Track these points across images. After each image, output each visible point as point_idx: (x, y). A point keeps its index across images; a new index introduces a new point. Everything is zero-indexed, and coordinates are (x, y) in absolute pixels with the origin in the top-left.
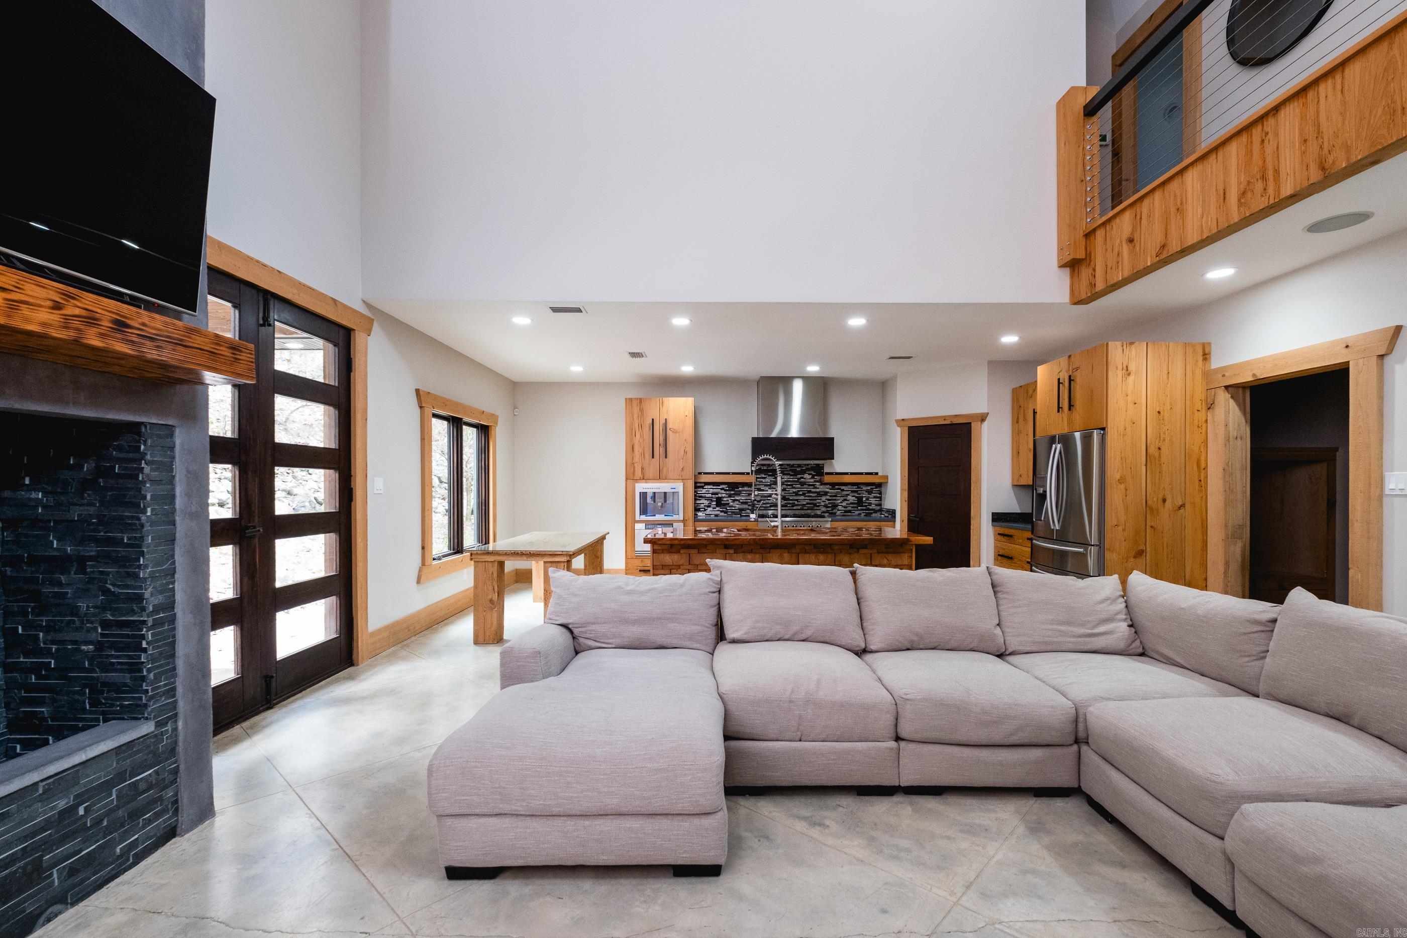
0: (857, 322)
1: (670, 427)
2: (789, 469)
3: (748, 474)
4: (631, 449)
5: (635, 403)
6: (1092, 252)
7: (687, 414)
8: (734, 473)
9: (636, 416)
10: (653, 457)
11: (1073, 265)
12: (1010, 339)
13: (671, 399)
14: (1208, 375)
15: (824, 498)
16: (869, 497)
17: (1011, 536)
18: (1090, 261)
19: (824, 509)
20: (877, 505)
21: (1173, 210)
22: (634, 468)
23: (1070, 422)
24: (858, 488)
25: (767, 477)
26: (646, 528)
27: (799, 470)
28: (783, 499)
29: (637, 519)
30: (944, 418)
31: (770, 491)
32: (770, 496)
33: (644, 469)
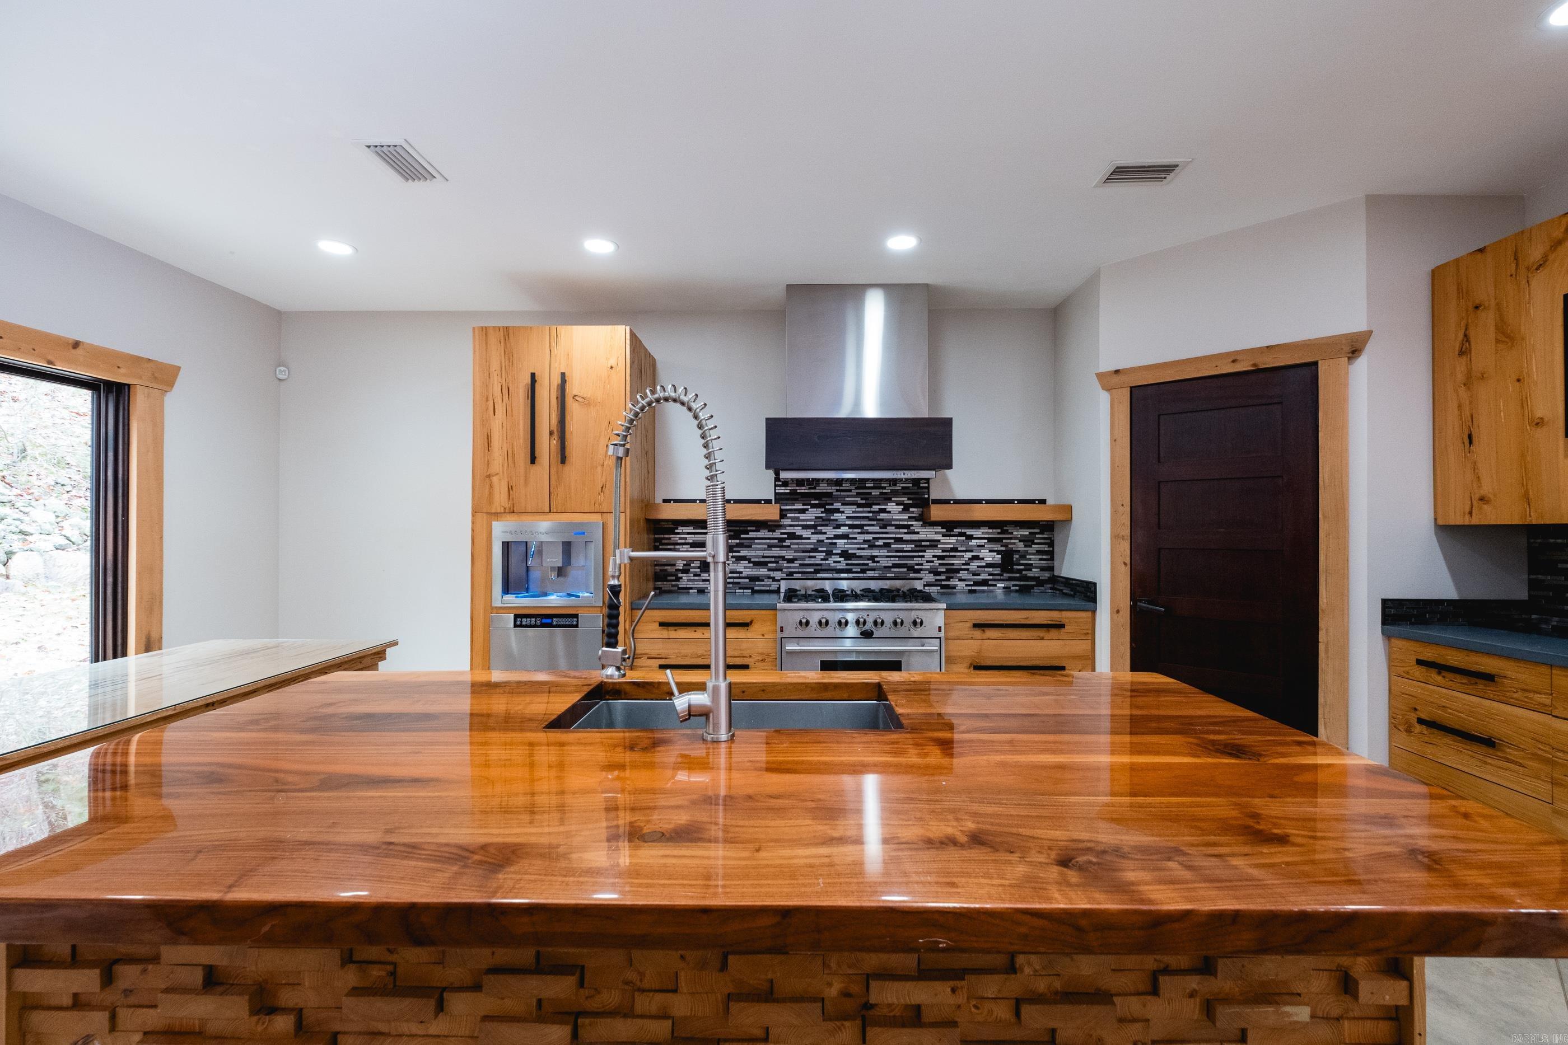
1: (575, 392)
2: (854, 490)
3: (768, 502)
4: (484, 442)
5: (493, 340)
7: (612, 362)
9: (495, 366)
10: (533, 460)
13: (575, 327)
15: (929, 554)
16: (1027, 553)
17: (1489, 678)
19: (931, 578)
20: (1043, 569)
22: (491, 486)
24: (1004, 532)
25: (807, 510)
26: (516, 626)
27: (875, 492)
28: (841, 555)
29: (497, 603)
30: (1234, 357)
31: (815, 538)
32: (815, 550)
33: (514, 488)
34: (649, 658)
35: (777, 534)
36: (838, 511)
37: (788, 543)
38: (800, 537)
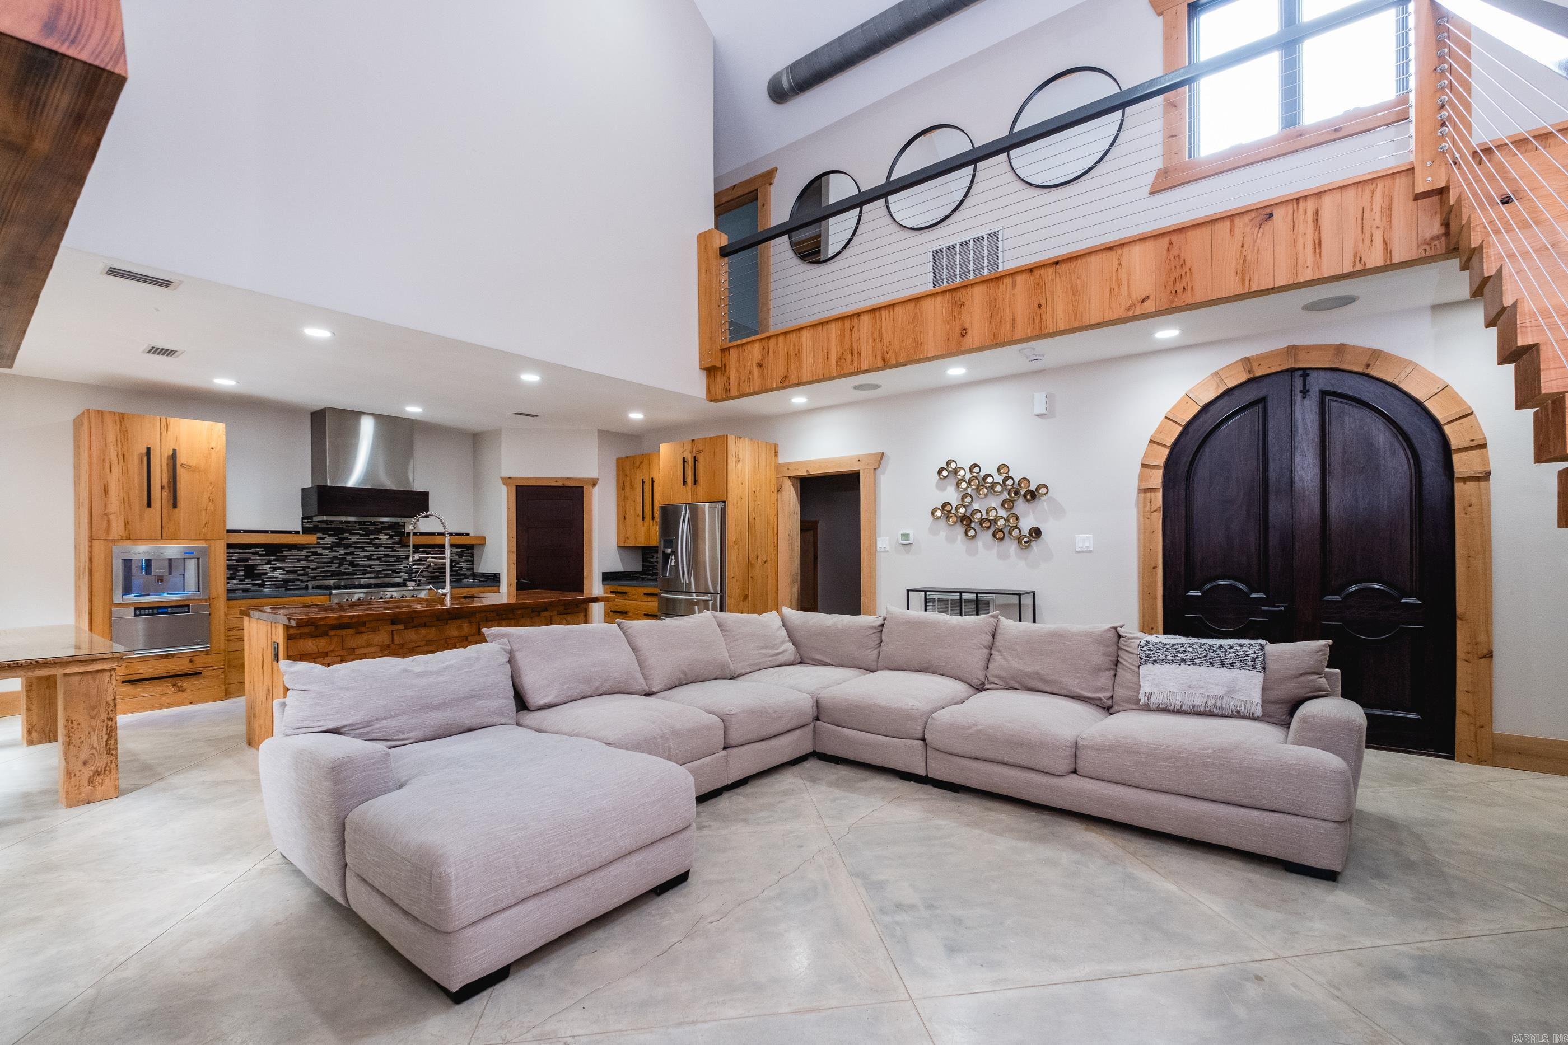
0: (530, 378)
1: (182, 462)
2: (358, 527)
3: (297, 532)
4: (101, 491)
5: (109, 421)
6: (727, 365)
7: (213, 445)
8: (273, 532)
11: (710, 371)
12: (636, 416)
13: (184, 420)
14: (778, 467)
15: (405, 563)
16: (460, 561)
17: (625, 593)
18: (725, 371)
19: (405, 576)
20: (468, 569)
21: (792, 354)
22: (109, 521)
23: (694, 493)
25: (326, 537)
26: (135, 615)
27: (372, 528)
28: (349, 565)
29: (117, 600)
30: (556, 480)
31: (331, 555)
32: (331, 562)
33: (130, 523)
34: (239, 630)
35: (304, 553)
36: (347, 538)
37: (312, 558)
38: (321, 554)
